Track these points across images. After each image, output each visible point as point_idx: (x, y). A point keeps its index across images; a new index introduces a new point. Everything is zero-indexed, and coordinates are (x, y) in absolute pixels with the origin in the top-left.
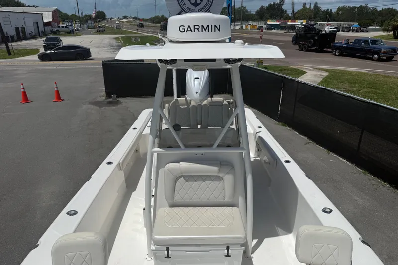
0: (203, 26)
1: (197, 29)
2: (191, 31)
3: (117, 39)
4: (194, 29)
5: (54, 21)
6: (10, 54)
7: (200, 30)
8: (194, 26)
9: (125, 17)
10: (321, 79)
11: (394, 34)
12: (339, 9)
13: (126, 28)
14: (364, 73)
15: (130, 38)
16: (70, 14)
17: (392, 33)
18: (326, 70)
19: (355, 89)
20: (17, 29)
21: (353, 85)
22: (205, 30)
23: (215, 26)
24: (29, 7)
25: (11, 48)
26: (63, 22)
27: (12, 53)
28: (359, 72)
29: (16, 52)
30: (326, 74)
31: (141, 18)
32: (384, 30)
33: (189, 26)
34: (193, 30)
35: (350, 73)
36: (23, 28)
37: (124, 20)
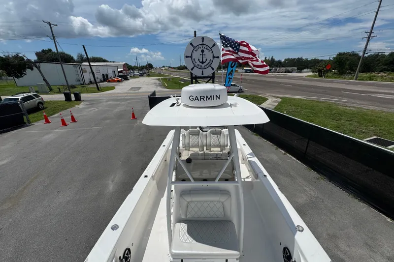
0: (207, 97)
1: (203, 99)
2: (198, 100)
3: (159, 79)
4: (201, 98)
5: (124, 70)
6: (99, 90)
7: (205, 99)
8: (201, 97)
9: (164, 67)
10: (277, 104)
11: (319, 74)
12: (286, 60)
13: (164, 73)
14: (303, 100)
15: (166, 79)
16: (133, 66)
17: (318, 73)
18: (280, 98)
19: (298, 110)
20: (103, 75)
21: (297, 107)
22: (209, 99)
23: (216, 96)
24: (111, 62)
25: (99, 86)
26: (129, 70)
27: (100, 89)
28: (300, 99)
29: (102, 88)
30: (280, 100)
31: (172, 67)
32: (313, 72)
33: (196, 97)
34: (199, 99)
35: (295, 99)
36: (107, 75)
37: (163, 68)
